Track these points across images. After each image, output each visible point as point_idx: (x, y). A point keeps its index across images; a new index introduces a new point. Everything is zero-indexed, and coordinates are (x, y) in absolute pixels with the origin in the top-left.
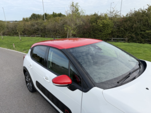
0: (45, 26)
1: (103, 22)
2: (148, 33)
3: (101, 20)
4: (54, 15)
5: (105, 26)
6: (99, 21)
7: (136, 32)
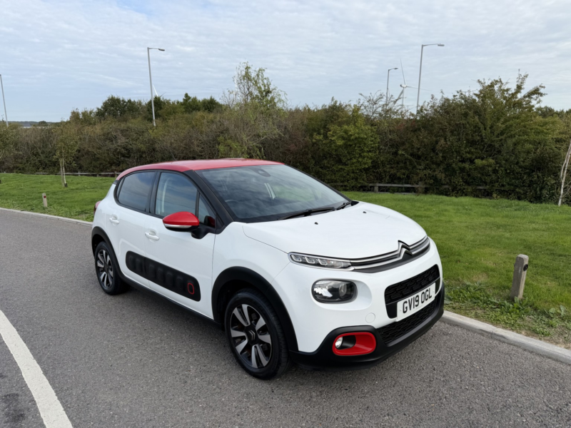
0: (153, 142)
1: (346, 132)
2: (483, 168)
3: (340, 124)
4: (190, 105)
5: (352, 144)
6: (333, 127)
7: (449, 165)
